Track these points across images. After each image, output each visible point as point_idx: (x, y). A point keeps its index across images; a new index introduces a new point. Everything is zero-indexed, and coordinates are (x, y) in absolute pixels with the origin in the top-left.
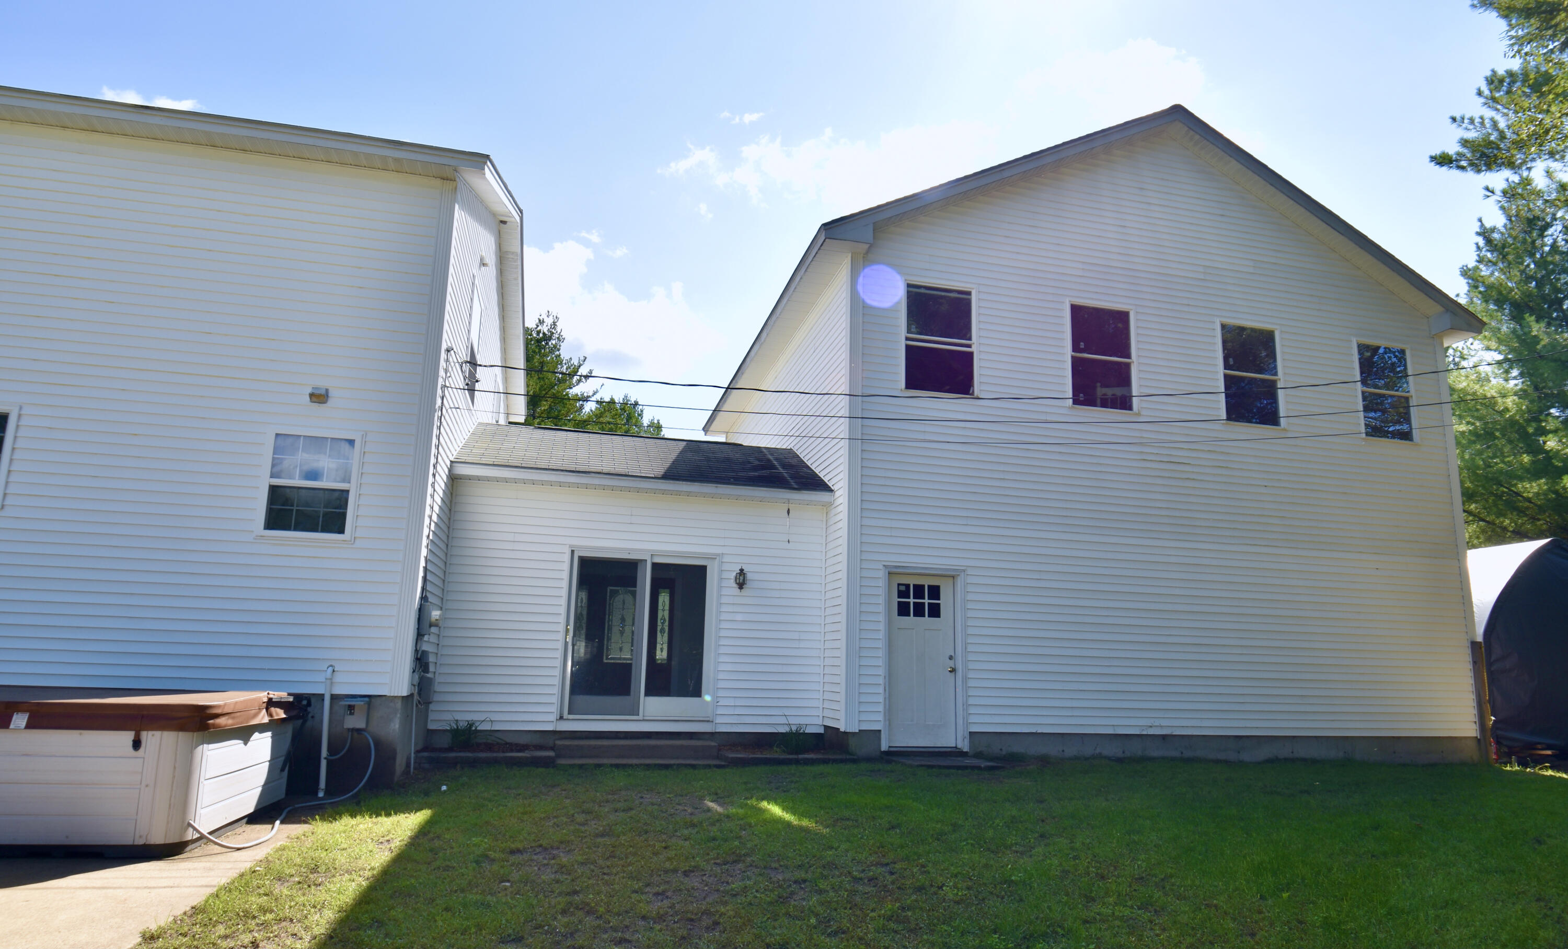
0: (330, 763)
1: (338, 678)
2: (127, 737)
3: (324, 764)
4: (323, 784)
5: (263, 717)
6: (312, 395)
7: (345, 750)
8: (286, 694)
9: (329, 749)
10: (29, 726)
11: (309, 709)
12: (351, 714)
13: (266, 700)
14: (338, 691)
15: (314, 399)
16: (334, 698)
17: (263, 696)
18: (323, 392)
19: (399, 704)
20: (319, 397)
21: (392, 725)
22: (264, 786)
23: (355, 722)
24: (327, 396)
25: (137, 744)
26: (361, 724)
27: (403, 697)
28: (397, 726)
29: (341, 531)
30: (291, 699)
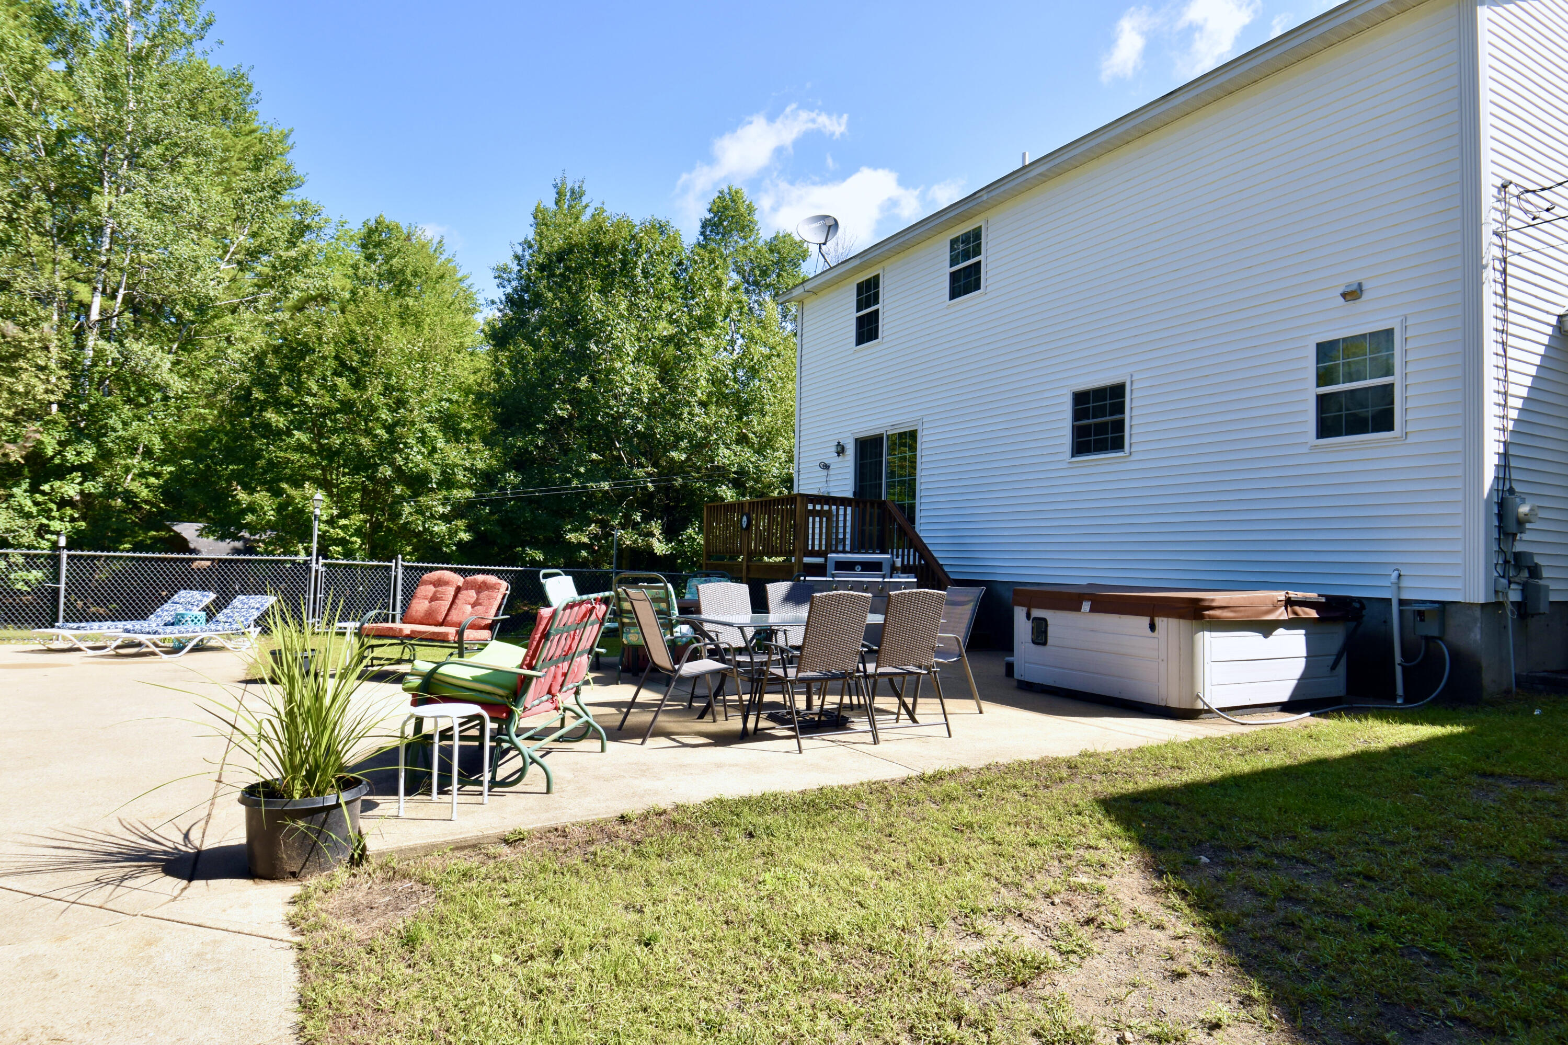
0: (1405, 670)
1: (1405, 583)
2: (1145, 621)
3: (1399, 670)
4: (1400, 690)
5: (1281, 614)
6: (1344, 295)
7: (1420, 657)
8: (1315, 595)
9: (1403, 654)
10: (1092, 610)
11: (1364, 612)
12: (1422, 620)
13: (1283, 598)
14: (1405, 596)
15: (1348, 298)
16: (1402, 602)
17: (1281, 595)
18: (1354, 287)
19: (1478, 613)
20: (1352, 294)
21: (1472, 635)
22: (1299, 680)
23: (1431, 629)
24: (1361, 291)
25: (1152, 627)
26: (1434, 631)
27: (1482, 605)
28: (1478, 637)
29: (1391, 428)
30: (1323, 600)
